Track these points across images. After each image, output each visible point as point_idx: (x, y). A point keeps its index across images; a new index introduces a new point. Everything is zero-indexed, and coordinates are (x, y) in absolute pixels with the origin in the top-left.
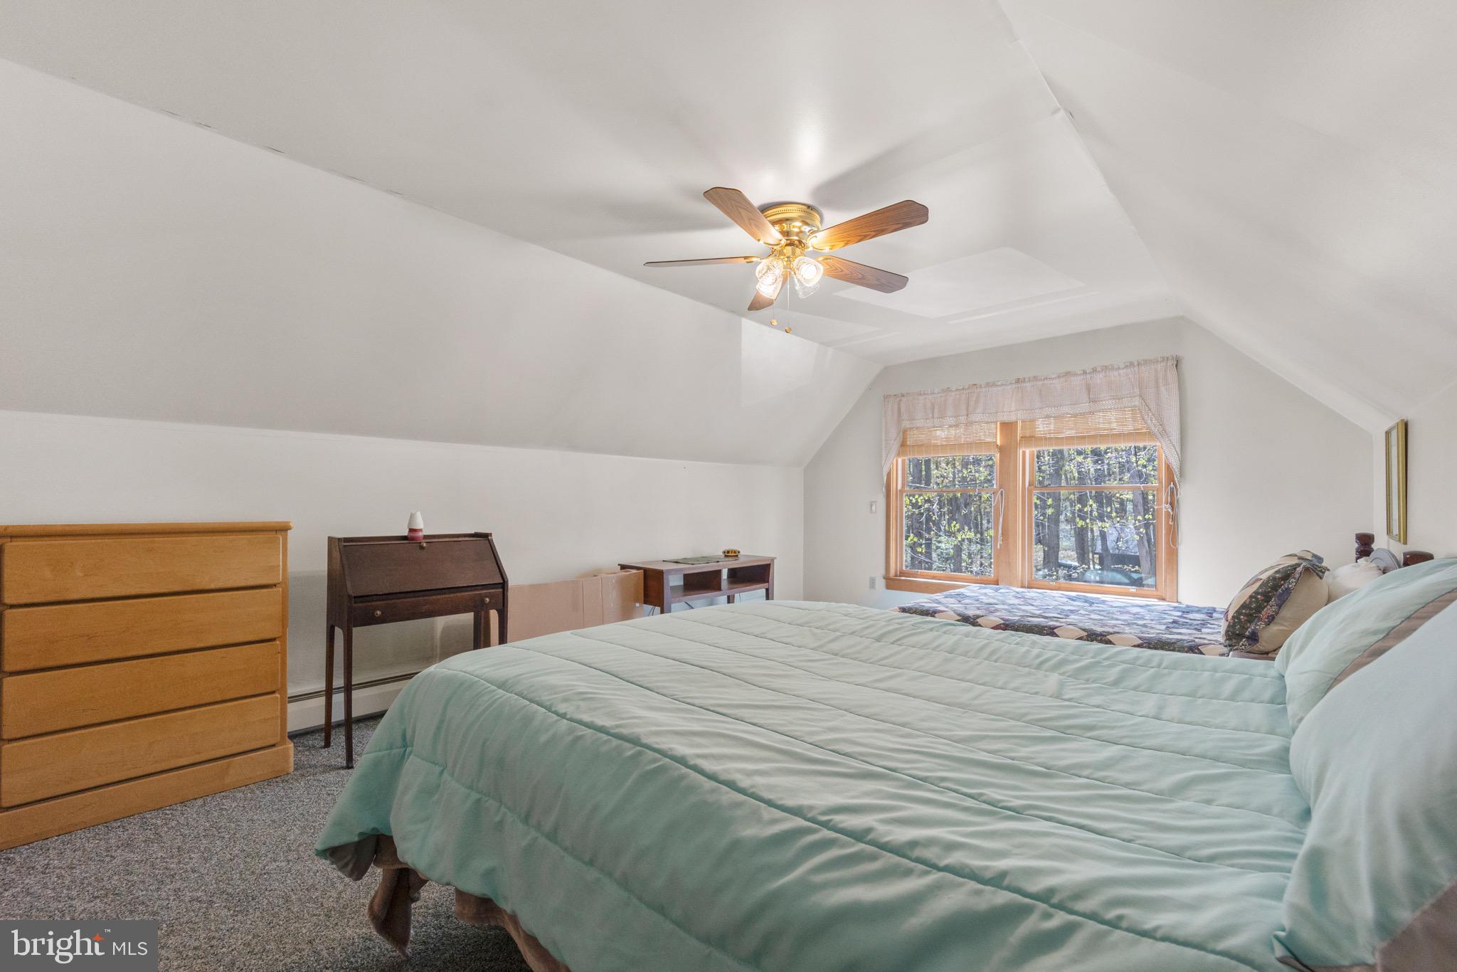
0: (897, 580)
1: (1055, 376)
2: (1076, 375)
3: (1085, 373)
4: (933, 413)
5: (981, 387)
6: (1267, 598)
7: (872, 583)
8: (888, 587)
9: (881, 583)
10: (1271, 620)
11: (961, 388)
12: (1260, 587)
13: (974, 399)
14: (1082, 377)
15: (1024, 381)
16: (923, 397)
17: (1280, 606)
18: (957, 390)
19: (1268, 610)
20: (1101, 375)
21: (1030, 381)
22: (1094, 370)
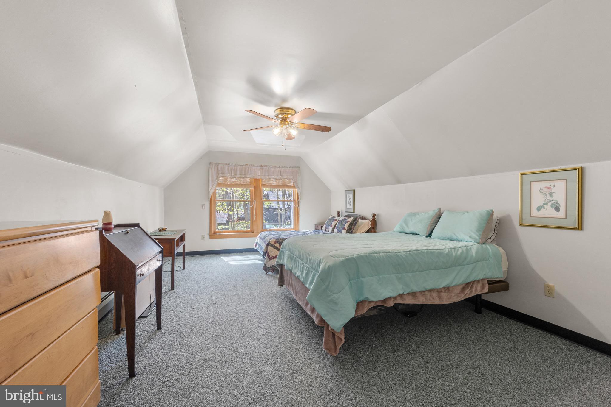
0: (215, 235)
1: (272, 166)
2: (277, 167)
3: (280, 167)
4: (232, 172)
5: (249, 166)
6: (353, 224)
7: (203, 238)
8: (211, 238)
9: (207, 237)
10: (354, 228)
11: (242, 165)
12: (351, 222)
13: (247, 170)
14: (278, 168)
15: (263, 166)
16: (228, 166)
17: (355, 226)
18: (241, 165)
19: (353, 227)
20: (283, 169)
21: (265, 167)
22: (282, 167)
